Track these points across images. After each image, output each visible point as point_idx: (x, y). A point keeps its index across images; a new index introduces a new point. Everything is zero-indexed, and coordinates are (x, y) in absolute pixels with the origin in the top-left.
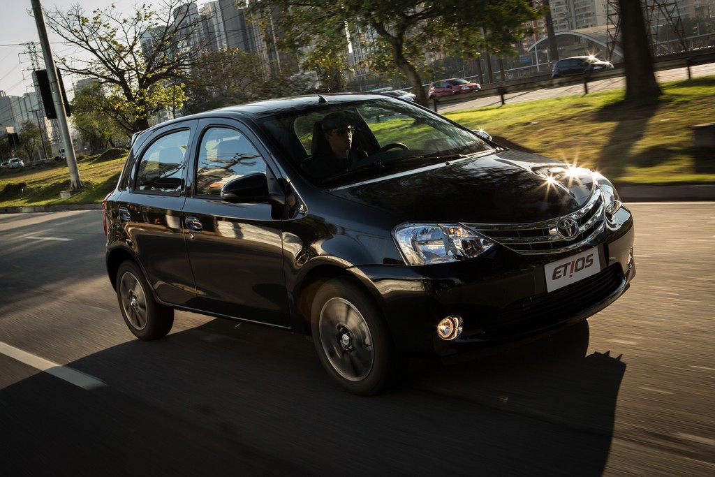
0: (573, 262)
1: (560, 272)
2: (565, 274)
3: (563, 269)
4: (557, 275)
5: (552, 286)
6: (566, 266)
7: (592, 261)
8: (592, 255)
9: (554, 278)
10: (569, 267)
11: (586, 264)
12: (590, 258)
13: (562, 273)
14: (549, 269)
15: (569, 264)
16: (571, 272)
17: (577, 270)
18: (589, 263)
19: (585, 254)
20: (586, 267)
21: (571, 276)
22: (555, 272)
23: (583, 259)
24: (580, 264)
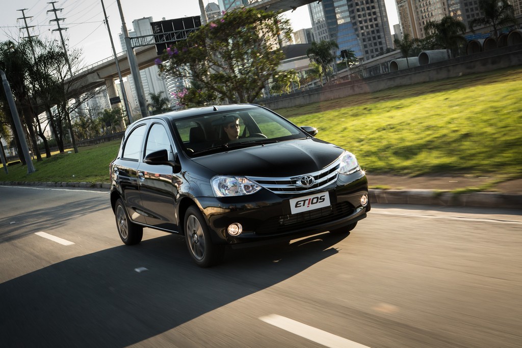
0: (310, 199)
1: (300, 204)
2: (304, 205)
3: (302, 203)
4: (298, 206)
5: (294, 211)
6: (304, 201)
7: (324, 199)
8: (324, 196)
9: (296, 206)
10: (307, 202)
11: (319, 201)
12: (322, 198)
14: (293, 202)
15: (307, 200)
16: (309, 204)
17: (312, 203)
18: (322, 200)
19: (319, 195)
21: (308, 207)
22: (297, 204)
23: (317, 198)
24: (315, 201)
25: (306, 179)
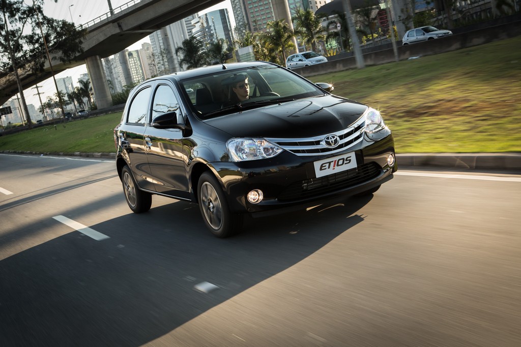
0: (335, 161)
1: (325, 166)
2: (329, 167)
3: (327, 165)
4: (323, 168)
5: (319, 174)
6: (330, 163)
7: (350, 160)
8: (350, 157)
9: (321, 169)
10: (332, 164)
11: (345, 162)
13: (327, 167)
14: (317, 165)
15: (333, 161)
16: (334, 166)
17: (338, 165)
18: (348, 161)
19: (345, 156)
20: (345, 164)
21: (334, 169)
22: (322, 166)
23: (343, 159)
24: (341, 162)
25: (331, 139)
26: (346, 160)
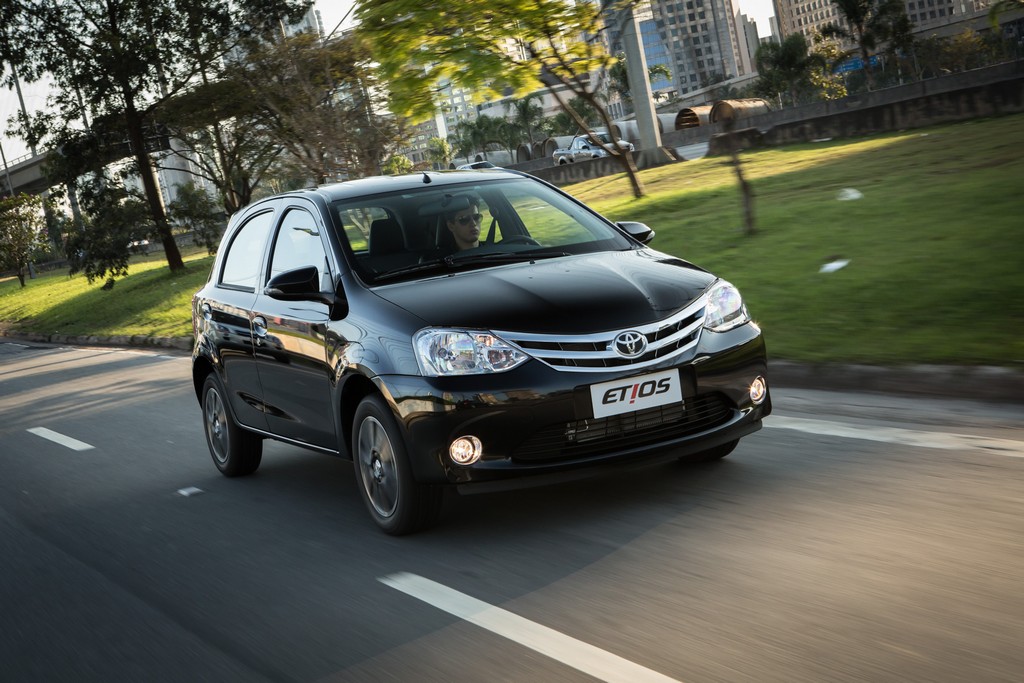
0: (636, 386)
1: (614, 395)
2: (622, 398)
3: (619, 393)
4: (609, 399)
5: (600, 411)
6: (624, 389)
7: (667, 386)
8: (668, 379)
9: (605, 401)
10: (629, 392)
11: (657, 389)
12: (664, 383)
13: (618, 397)
14: (597, 392)
15: (630, 387)
16: (633, 396)
17: (641, 395)
18: (664, 388)
19: (657, 377)
20: (657, 393)
21: (632, 402)
22: (607, 395)
23: (653, 383)
24: (648, 389)
25: (629, 339)
26: (660, 385)
